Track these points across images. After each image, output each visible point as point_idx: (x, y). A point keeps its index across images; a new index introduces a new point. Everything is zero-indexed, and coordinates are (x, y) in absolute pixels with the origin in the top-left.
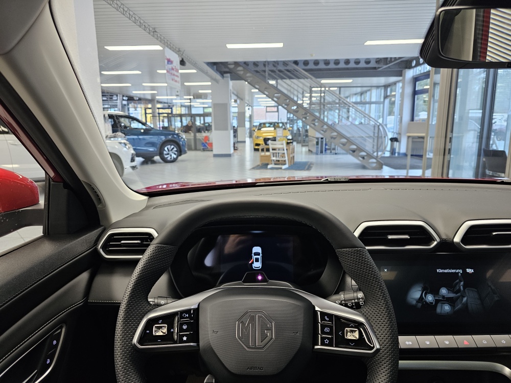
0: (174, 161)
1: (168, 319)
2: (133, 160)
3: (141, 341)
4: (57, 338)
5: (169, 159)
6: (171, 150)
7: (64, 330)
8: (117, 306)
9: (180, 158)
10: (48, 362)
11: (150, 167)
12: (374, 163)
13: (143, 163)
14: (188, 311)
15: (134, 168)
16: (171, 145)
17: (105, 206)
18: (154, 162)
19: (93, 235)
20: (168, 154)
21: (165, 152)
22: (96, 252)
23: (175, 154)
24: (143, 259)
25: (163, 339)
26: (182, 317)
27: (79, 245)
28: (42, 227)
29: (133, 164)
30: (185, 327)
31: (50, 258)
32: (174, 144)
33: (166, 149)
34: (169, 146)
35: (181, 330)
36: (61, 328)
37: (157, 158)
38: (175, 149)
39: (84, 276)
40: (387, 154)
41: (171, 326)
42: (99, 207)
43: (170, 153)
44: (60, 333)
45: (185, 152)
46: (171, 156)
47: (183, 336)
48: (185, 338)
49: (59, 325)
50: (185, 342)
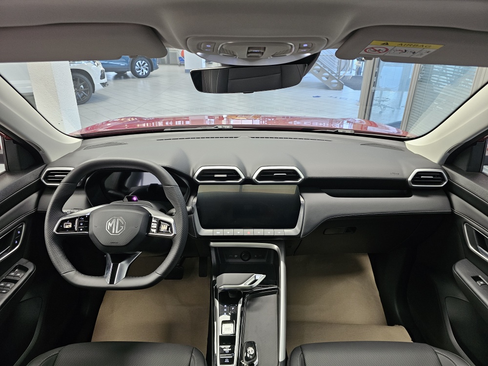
0: (146, 76)
1: (72, 220)
2: (102, 77)
3: (57, 231)
4: (21, 230)
5: (141, 74)
6: (143, 65)
7: (24, 226)
8: (45, 213)
9: (151, 73)
10: (16, 242)
11: (122, 82)
12: (335, 83)
13: (116, 78)
14: (84, 217)
15: (104, 84)
16: (142, 60)
17: (44, 152)
18: (126, 77)
19: (38, 170)
20: (140, 69)
21: (136, 68)
22: (40, 181)
23: (146, 69)
24: (60, 186)
25: (69, 229)
26: (80, 220)
27: (29, 177)
28: (4, 165)
29: (104, 81)
30: (81, 224)
31: (10, 186)
32: (145, 59)
33: (137, 64)
34: (140, 62)
35: (79, 225)
36: (22, 225)
37: (129, 73)
38: (146, 64)
39: (34, 196)
40: (354, 74)
41: (73, 224)
42: (40, 152)
43: (142, 68)
44: (22, 227)
45: (157, 68)
46: (143, 71)
47: (81, 228)
48: (81, 230)
49: (21, 223)
50: (81, 231)
